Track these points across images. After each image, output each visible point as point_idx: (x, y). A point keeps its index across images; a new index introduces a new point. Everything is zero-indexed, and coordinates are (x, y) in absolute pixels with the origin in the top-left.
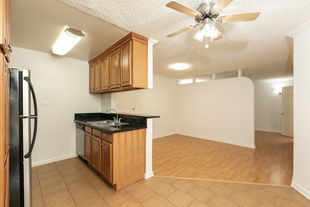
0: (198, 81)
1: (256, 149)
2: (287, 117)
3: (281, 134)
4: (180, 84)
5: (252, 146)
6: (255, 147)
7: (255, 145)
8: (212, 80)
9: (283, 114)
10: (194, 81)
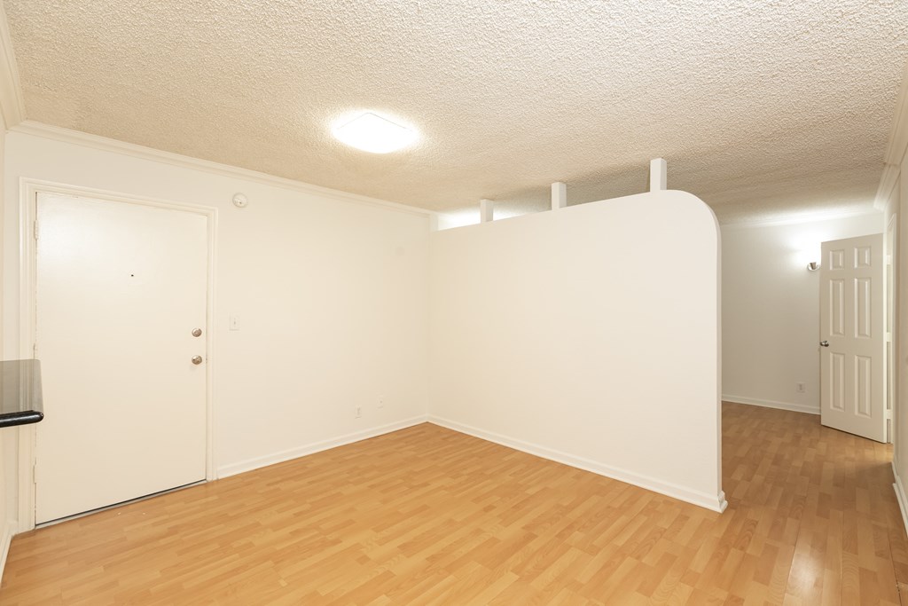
0: (499, 215)
1: (726, 511)
2: (841, 358)
3: (817, 419)
4: (440, 229)
5: (713, 500)
6: (721, 502)
7: (723, 494)
8: (550, 208)
9: (827, 345)
10: (489, 218)
